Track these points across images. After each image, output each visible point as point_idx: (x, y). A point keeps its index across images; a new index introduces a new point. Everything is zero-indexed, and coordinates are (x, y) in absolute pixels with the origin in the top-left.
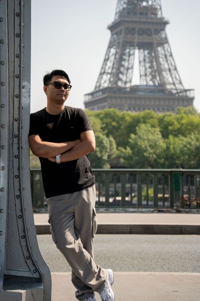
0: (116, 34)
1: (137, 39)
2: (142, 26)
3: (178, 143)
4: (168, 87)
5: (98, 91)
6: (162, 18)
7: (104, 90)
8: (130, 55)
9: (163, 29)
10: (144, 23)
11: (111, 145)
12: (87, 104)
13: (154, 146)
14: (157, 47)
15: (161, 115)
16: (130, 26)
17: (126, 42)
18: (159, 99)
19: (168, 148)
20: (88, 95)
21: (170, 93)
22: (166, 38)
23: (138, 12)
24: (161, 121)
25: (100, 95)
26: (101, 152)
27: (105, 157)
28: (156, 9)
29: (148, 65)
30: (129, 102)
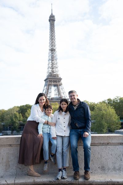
0: (47, 82)
1: (53, 83)
2: (54, 80)
6: (60, 78)
8: (51, 88)
9: (60, 81)
10: (55, 79)
14: (59, 86)
16: (50, 80)
17: (49, 84)
22: (62, 83)
23: (53, 76)
28: (58, 75)
29: (57, 91)
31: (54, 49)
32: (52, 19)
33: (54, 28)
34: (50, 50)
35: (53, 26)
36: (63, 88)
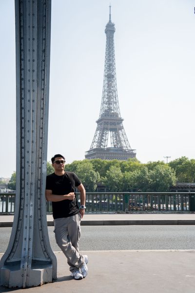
0: (101, 124)
1: (109, 127)
2: (112, 121)
3: (129, 175)
4: (124, 148)
5: (92, 150)
6: (121, 118)
7: (94, 150)
8: (106, 134)
9: (121, 123)
11: (98, 176)
12: (86, 156)
13: (118, 176)
14: (119, 130)
15: (121, 161)
16: (106, 121)
17: (105, 128)
18: (120, 154)
19: (124, 177)
20: (87, 152)
21: (125, 151)
22: (123, 127)
23: (110, 115)
24: (121, 164)
25: (92, 152)
26: (93, 179)
27: (95, 182)
28: (118, 114)
29: (115, 138)
30: (106, 155)
31: (112, 75)
32: (110, 30)
33: (112, 42)
34: (106, 76)
35: (111, 40)
36: (125, 134)
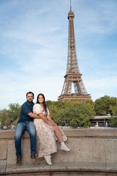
1: (72, 79)
2: (74, 76)
6: (80, 73)
8: (71, 84)
9: (80, 77)
12: (58, 100)
14: (79, 82)
16: (70, 76)
17: (69, 81)
20: (59, 97)
21: (84, 95)
22: (81, 79)
23: (72, 72)
25: (62, 97)
29: (77, 87)
30: (71, 98)
31: (73, 46)
32: (71, 16)
33: (73, 24)
34: (69, 47)
36: (83, 84)
